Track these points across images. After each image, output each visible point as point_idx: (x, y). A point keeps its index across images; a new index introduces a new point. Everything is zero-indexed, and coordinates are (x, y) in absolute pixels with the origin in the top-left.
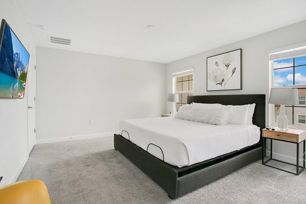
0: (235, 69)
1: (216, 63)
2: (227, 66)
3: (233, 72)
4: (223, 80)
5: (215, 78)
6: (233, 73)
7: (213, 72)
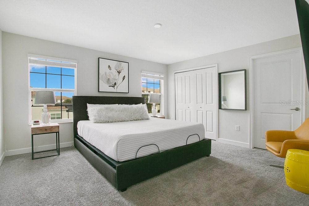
0: (125, 77)
1: (109, 66)
2: (119, 72)
3: (123, 78)
4: (115, 84)
5: (108, 80)
6: (123, 80)
7: (106, 74)
